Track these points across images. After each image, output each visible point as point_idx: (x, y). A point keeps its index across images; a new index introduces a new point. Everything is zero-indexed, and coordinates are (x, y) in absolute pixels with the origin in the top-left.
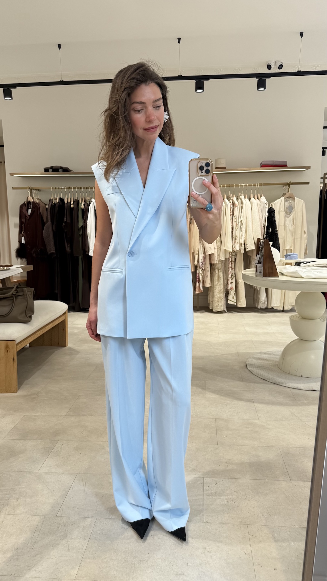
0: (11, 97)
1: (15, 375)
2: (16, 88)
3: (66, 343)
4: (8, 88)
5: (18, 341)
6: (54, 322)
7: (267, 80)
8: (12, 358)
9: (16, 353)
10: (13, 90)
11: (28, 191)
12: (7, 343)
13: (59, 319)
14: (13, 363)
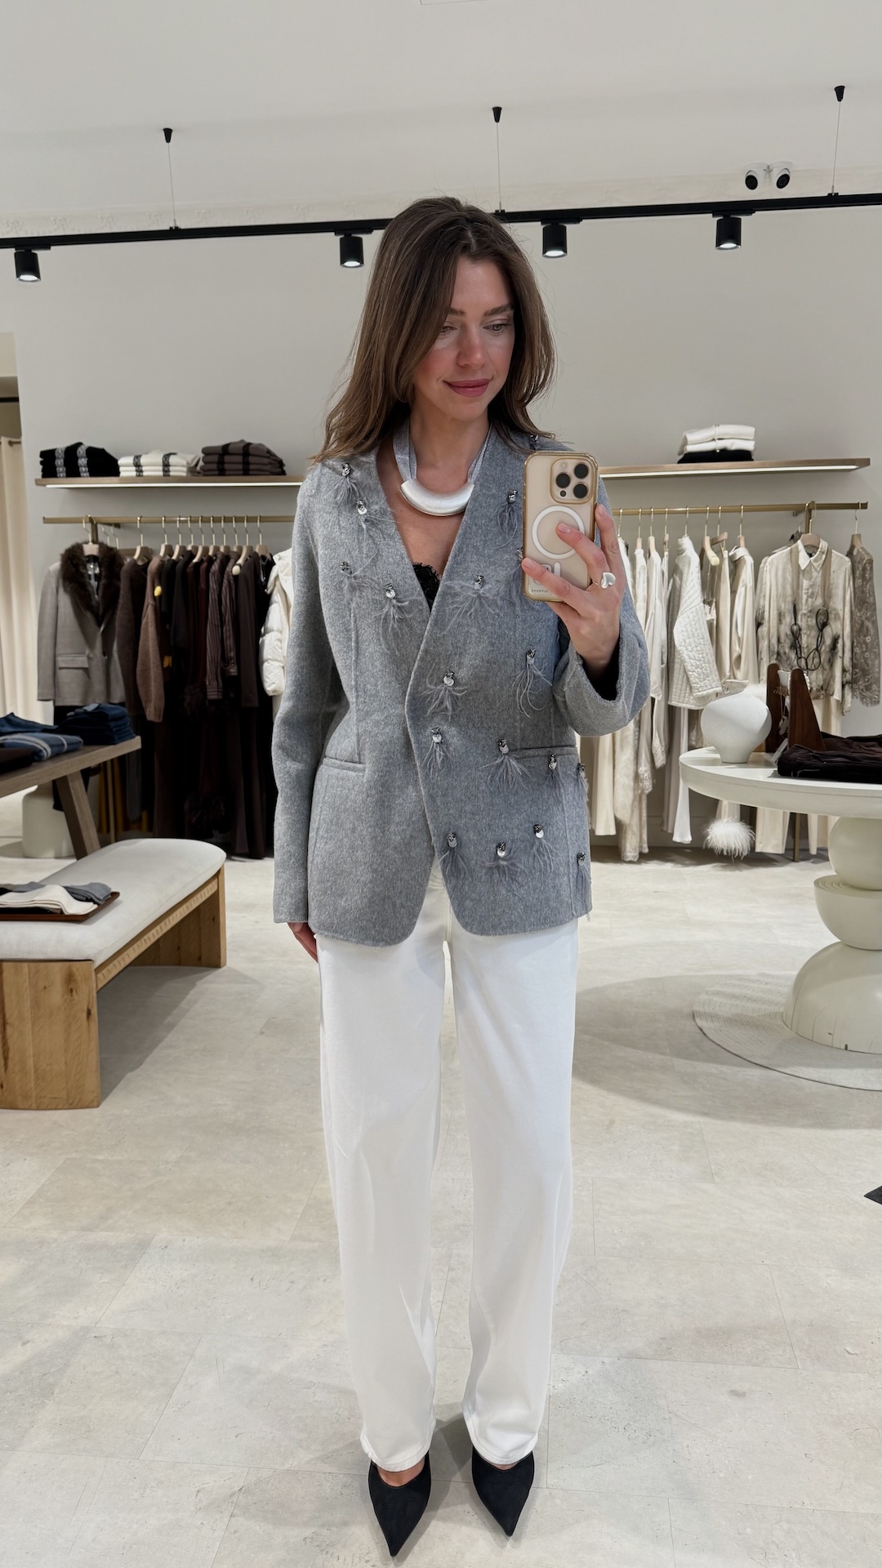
1: (93, 1059)
2: (48, 249)
3: (219, 957)
4: (27, 247)
5: (99, 962)
6: (192, 900)
8: (86, 1009)
9: (95, 994)
10: (40, 255)
12: (71, 968)
13: (202, 892)
14: (89, 1025)
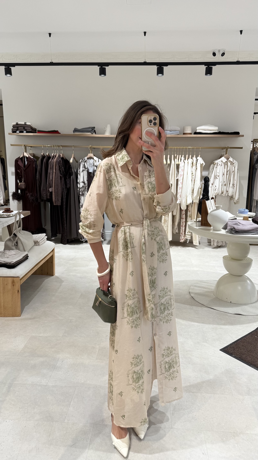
0: (11, 74)
1: (19, 304)
2: (15, 67)
3: (53, 273)
4: (8, 66)
5: (21, 277)
6: (46, 258)
7: (213, 67)
8: (17, 290)
9: (20, 286)
10: (12, 68)
11: (23, 147)
12: (13, 279)
13: (50, 255)
14: (18, 294)
